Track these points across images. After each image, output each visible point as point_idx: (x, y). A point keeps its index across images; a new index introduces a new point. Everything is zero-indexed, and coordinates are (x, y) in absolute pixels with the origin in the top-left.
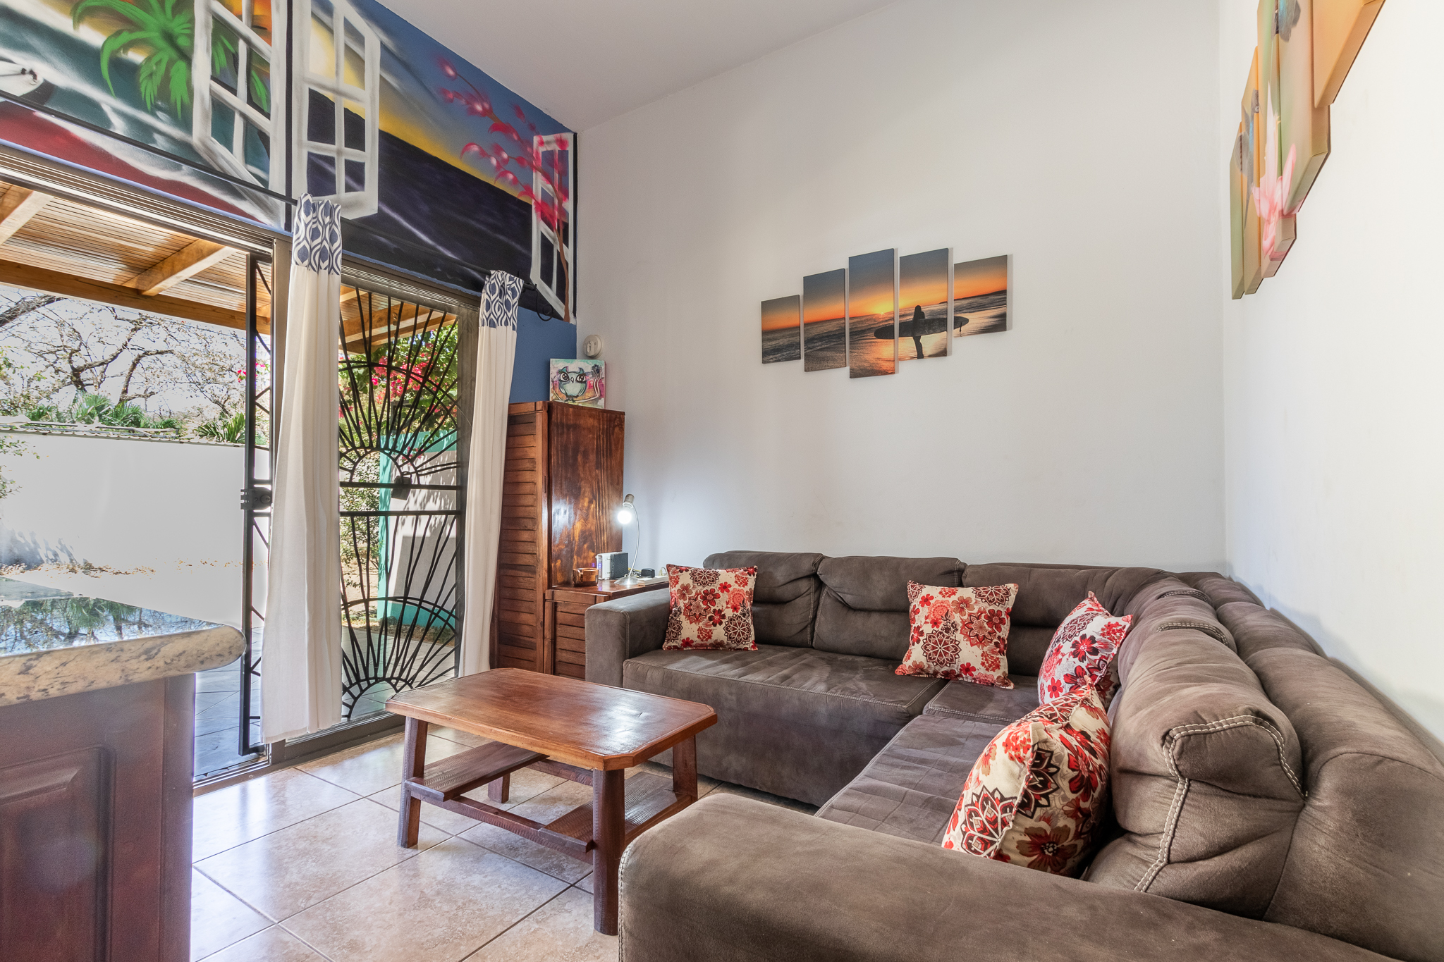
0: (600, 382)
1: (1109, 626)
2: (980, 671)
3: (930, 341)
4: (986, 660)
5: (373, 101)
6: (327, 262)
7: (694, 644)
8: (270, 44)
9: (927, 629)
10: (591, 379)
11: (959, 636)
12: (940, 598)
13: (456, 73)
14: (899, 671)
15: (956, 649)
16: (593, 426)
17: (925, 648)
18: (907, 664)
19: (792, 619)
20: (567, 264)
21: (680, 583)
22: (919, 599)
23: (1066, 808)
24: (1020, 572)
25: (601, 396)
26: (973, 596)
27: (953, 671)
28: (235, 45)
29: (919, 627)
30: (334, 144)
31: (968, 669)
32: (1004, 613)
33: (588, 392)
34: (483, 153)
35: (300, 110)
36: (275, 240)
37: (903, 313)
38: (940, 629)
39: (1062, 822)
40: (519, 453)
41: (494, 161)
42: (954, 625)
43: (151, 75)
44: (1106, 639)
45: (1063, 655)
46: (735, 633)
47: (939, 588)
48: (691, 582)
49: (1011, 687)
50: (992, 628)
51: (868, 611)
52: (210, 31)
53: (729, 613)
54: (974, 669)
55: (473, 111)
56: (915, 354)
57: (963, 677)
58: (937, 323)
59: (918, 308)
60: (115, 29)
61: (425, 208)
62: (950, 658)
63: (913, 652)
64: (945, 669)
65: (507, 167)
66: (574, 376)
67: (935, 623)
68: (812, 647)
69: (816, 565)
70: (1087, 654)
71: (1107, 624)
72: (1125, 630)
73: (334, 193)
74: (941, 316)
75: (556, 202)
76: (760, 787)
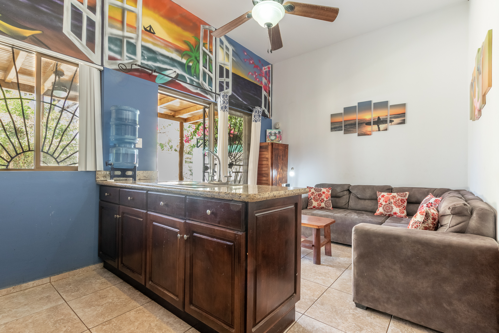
0: (280, 136)
1: (436, 200)
2: (399, 214)
3: (382, 126)
4: (401, 211)
5: (231, 65)
6: (226, 109)
7: (316, 207)
8: (212, 55)
9: (384, 203)
10: (278, 135)
11: (393, 205)
12: (387, 195)
13: (247, 54)
14: (375, 214)
15: (392, 208)
16: (282, 149)
17: (383, 208)
18: (378, 212)
19: (343, 201)
20: (270, 102)
21: (311, 191)
22: (381, 196)
23: (431, 223)
24: (409, 189)
25: (281, 140)
26: (396, 195)
27: (391, 214)
28: (207, 57)
29: (381, 203)
30: (224, 78)
31: (395, 213)
32: (405, 200)
33: (277, 139)
34: (252, 74)
35: (218, 70)
36: (212, 104)
37: (374, 118)
38: (387, 203)
39: (430, 225)
40: (263, 156)
41: (254, 76)
42: (391, 202)
43: (193, 68)
44: (435, 203)
45: (424, 207)
46: (327, 205)
47: (387, 193)
48: (314, 191)
49: (408, 218)
50: (402, 203)
51: (365, 199)
52: (203, 55)
53: (325, 199)
54: (397, 213)
55: (250, 63)
56: (378, 130)
57: (394, 216)
58: (385, 121)
59: (379, 117)
60: (188, 58)
61: (240, 91)
62: (390, 211)
63: (379, 209)
64: (389, 213)
65: (257, 77)
66: (273, 134)
67: (386, 202)
68: (348, 209)
69: (349, 187)
70: (430, 206)
71: (435, 199)
72: (440, 201)
73: (224, 90)
74: (386, 120)
75: (268, 85)
76: (339, 242)
